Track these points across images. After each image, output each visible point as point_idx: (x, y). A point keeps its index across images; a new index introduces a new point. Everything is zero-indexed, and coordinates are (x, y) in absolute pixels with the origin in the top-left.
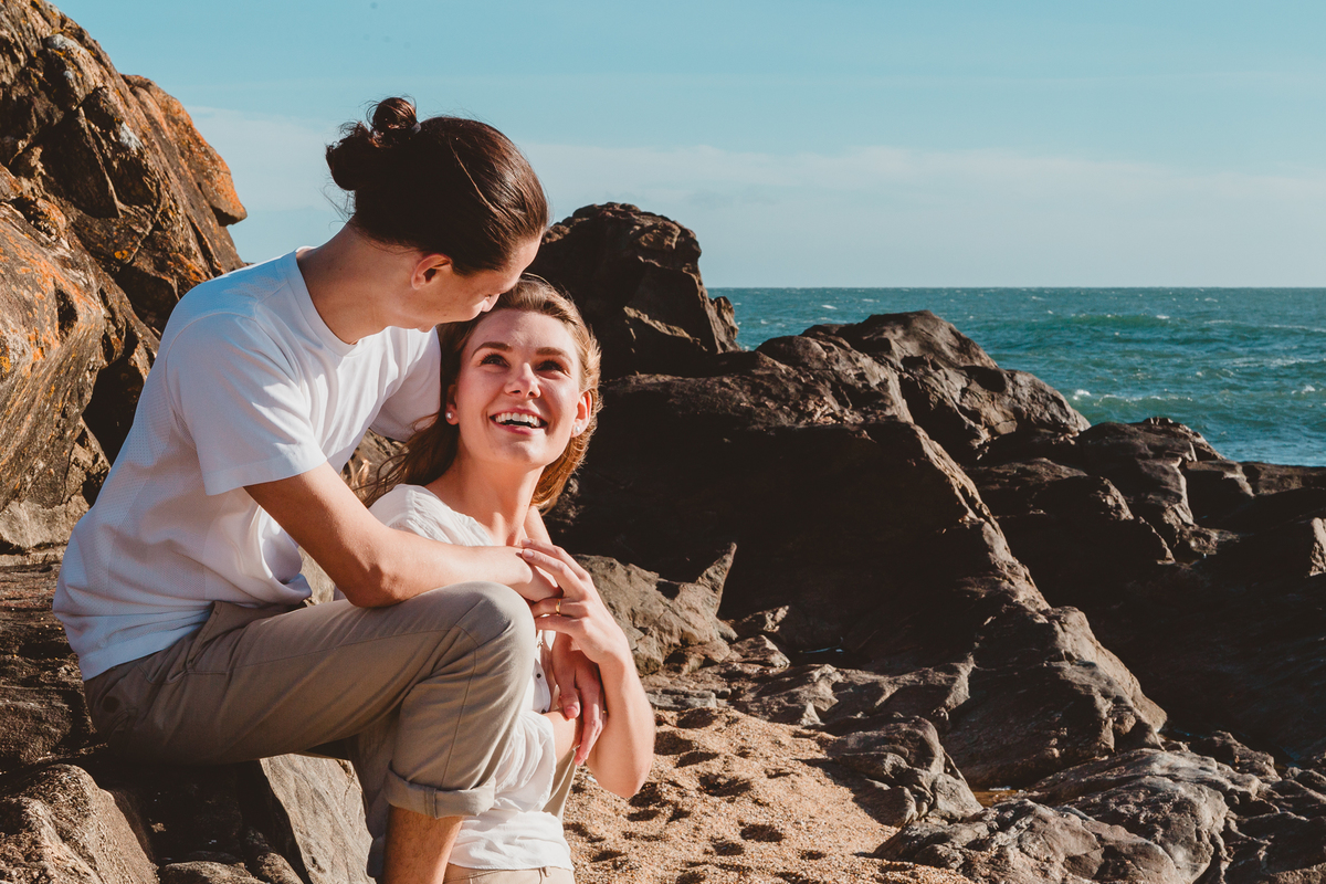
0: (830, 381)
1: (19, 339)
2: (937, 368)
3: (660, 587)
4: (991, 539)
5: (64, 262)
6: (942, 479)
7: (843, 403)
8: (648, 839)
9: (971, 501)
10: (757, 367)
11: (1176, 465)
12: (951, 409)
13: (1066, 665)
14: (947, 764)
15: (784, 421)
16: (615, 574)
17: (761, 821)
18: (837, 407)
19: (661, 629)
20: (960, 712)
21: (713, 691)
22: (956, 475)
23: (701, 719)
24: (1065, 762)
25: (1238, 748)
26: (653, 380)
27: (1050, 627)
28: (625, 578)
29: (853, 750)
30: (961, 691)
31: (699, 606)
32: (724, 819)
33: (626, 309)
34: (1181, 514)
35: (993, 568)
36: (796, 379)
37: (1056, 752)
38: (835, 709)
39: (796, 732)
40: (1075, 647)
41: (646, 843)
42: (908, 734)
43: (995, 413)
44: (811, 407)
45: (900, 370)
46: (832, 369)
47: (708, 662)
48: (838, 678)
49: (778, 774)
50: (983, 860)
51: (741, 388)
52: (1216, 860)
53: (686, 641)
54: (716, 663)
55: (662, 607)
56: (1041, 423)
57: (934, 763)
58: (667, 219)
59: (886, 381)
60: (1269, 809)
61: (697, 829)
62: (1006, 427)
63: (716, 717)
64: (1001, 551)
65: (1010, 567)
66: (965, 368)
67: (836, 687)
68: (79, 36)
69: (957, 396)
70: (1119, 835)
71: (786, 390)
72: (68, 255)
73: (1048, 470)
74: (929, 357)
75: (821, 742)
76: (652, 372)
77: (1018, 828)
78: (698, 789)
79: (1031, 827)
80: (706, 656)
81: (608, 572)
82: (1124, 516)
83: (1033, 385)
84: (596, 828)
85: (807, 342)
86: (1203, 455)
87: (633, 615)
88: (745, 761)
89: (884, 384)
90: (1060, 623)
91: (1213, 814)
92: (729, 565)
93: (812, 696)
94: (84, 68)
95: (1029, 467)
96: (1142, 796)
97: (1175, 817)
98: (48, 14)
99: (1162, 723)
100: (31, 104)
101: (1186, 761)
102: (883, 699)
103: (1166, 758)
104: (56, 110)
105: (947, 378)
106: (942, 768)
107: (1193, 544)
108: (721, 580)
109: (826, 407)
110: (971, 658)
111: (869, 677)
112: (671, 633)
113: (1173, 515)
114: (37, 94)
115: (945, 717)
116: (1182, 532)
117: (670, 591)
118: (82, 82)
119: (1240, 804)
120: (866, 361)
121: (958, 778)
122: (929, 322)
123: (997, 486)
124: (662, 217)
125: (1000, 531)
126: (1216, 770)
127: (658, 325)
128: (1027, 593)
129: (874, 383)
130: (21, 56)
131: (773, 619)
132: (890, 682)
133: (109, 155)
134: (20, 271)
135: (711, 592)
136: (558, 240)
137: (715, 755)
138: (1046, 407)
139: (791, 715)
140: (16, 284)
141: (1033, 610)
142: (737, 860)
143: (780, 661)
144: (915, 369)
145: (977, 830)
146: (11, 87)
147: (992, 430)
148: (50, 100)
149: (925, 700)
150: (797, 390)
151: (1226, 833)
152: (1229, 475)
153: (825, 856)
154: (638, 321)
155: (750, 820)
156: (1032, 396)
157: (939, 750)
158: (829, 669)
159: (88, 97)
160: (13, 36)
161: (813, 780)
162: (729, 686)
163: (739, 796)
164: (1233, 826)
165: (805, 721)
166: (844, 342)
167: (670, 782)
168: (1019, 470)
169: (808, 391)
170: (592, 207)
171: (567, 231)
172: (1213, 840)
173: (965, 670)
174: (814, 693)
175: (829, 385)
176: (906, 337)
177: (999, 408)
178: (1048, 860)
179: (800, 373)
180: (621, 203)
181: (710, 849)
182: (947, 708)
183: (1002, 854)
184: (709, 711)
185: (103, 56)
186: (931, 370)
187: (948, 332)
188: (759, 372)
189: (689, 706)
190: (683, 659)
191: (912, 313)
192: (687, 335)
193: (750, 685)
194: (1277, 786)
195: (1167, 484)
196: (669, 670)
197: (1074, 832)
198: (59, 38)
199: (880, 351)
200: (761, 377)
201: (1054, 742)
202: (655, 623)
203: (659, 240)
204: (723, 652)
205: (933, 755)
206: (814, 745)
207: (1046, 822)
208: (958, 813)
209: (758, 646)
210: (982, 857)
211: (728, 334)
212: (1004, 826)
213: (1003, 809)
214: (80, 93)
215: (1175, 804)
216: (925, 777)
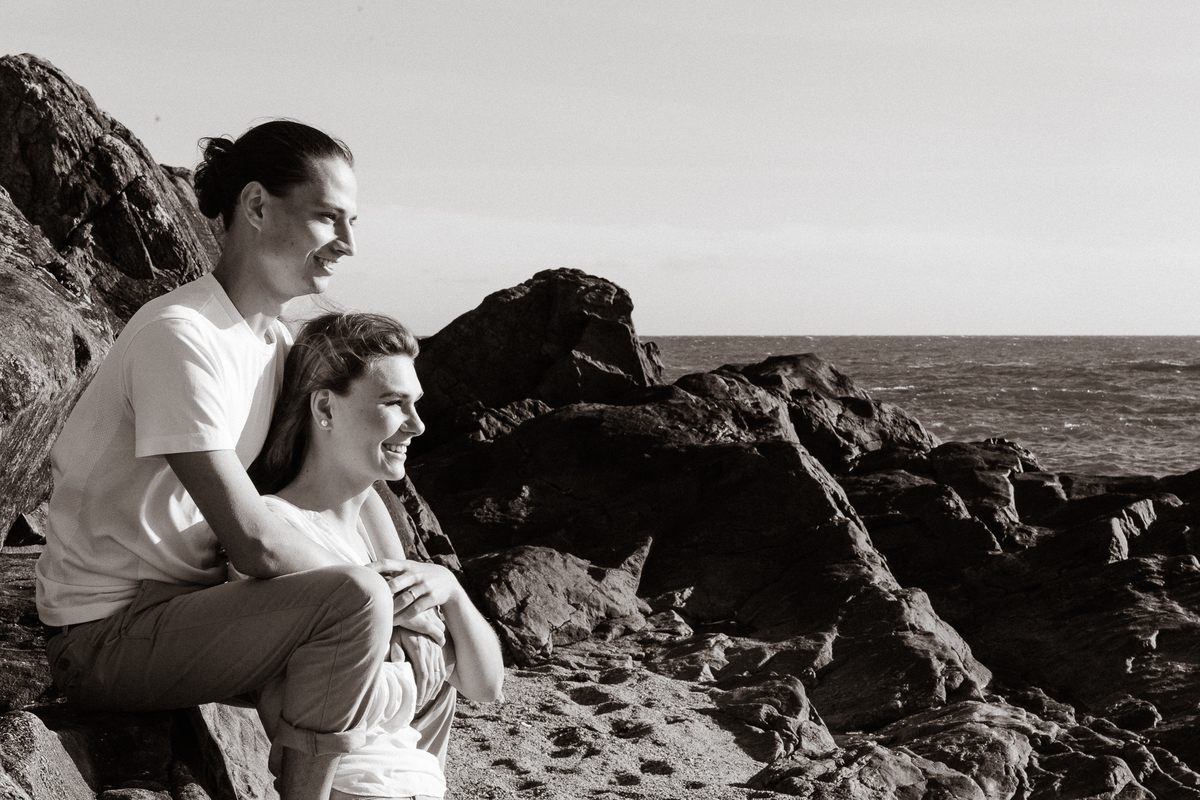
0: (731, 409)
1: (39, 374)
2: (818, 398)
3: (591, 572)
4: (854, 533)
5: (85, 313)
6: (816, 487)
7: (741, 426)
8: (565, 772)
9: (841, 504)
10: (671, 398)
11: (1006, 476)
12: (829, 431)
13: (910, 635)
14: (812, 713)
15: (693, 440)
16: (553, 561)
17: (658, 758)
18: (735, 429)
19: (590, 605)
20: (825, 672)
21: (631, 654)
22: (829, 483)
23: (617, 676)
24: (907, 711)
25: (1047, 700)
26: (591, 408)
27: (898, 604)
28: (562, 565)
29: (737, 702)
30: (827, 654)
31: (621, 587)
32: (627, 757)
33: (574, 352)
34: (1009, 515)
35: (856, 557)
36: (704, 407)
37: (899, 703)
38: (726, 669)
39: (693, 687)
40: (918, 620)
41: (563, 775)
42: (781, 689)
43: (864, 435)
44: (715, 430)
45: (789, 400)
46: (733, 400)
47: (628, 631)
48: (730, 644)
49: (676, 720)
50: (830, 789)
51: (660, 414)
52: (1021, 789)
53: (611, 614)
54: (634, 632)
55: (591, 587)
56: (901, 442)
57: (801, 712)
58: (607, 281)
59: (777, 408)
60: (1064, 749)
61: (605, 764)
62: (873, 445)
63: (630, 675)
64: (863, 542)
65: (870, 556)
66: (841, 399)
67: (728, 651)
68: (126, 135)
69: (834, 421)
70: (942, 770)
71: (695, 416)
72: (89, 308)
73: (903, 479)
74: (811, 391)
75: (713, 695)
76: (590, 401)
77: (859, 764)
78: (610, 732)
79: (870, 763)
80: (626, 626)
81: (548, 560)
82: (963, 516)
83: (895, 412)
84: (524, 763)
85: (714, 378)
86: (1029, 467)
87: (568, 594)
88: (649, 710)
89: (775, 412)
90: (907, 601)
91: (1019, 753)
92: (646, 554)
93: (708, 658)
94: (127, 161)
95: (889, 477)
96: (963, 738)
97: (989, 756)
98: (101, 119)
99: (988, 680)
100: (84, 189)
101: (1001, 711)
102: (764, 661)
103: (986, 708)
104: (104, 193)
105: (826, 407)
106: (808, 716)
107: (1018, 538)
108: (640, 566)
109: (726, 429)
110: (835, 629)
111: (753, 643)
112: (598, 609)
113: (1003, 515)
114: (89, 182)
115: (813, 675)
116: (1009, 529)
117: (598, 575)
118: (125, 171)
119: (1042, 745)
120: (760, 393)
121: (819, 724)
122: (813, 363)
123: (864, 492)
124: (602, 279)
125: (864, 528)
126: (1025, 718)
127: (599, 364)
128: (882, 576)
129: (767, 411)
130: (77, 152)
131: (681, 597)
132: (770, 648)
133: (146, 230)
134: (44, 320)
135: (631, 576)
136: (521, 298)
137: (626, 705)
138: (905, 430)
139: (691, 674)
140: (39, 330)
141: (886, 590)
142: (633, 789)
143: (685, 630)
144: (800, 399)
145: (827, 765)
146: (68, 177)
147: (862, 447)
148: (100, 186)
149: (796, 661)
150: (704, 416)
151: (1030, 769)
152: (1049, 484)
153: (705, 786)
154: (583, 361)
155: (648, 757)
156: (894, 421)
157: (805, 701)
158: (723, 637)
159: (130, 184)
160: (70, 136)
161: (703, 726)
162: (644, 651)
163: (642, 738)
164: (1036, 763)
165: (701, 679)
166: (744, 378)
167: (587, 727)
168: (881, 479)
169: (713, 416)
170: (548, 271)
171: (528, 290)
172: (1018, 774)
173: (830, 639)
174: (710, 656)
175: (730, 412)
176: (795, 374)
177: (868, 431)
178: (882, 790)
179: (707, 402)
180: (571, 268)
181: (614, 780)
182: (815, 668)
183: (845, 785)
184: (625, 670)
185: (144, 152)
186: (814, 400)
187: (828, 370)
188: (674, 402)
189: (610, 666)
190: (608, 629)
191: (800, 355)
192: (622, 373)
193: (660, 650)
194: (1074, 732)
195: (998, 491)
196: (596, 637)
197: (905, 768)
198: (108, 138)
199: (773, 385)
200: (676, 405)
201: (898, 695)
202: (586, 600)
203: (600, 298)
204: (640, 623)
205: (800, 706)
206: (707, 697)
207: (882, 759)
208: (818, 752)
209: (668, 619)
210: (829, 787)
211: (655, 371)
212: (849, 762)
213: (849, 749)
214: (123, 181)
215: (989, 745)
216: (793, 723)
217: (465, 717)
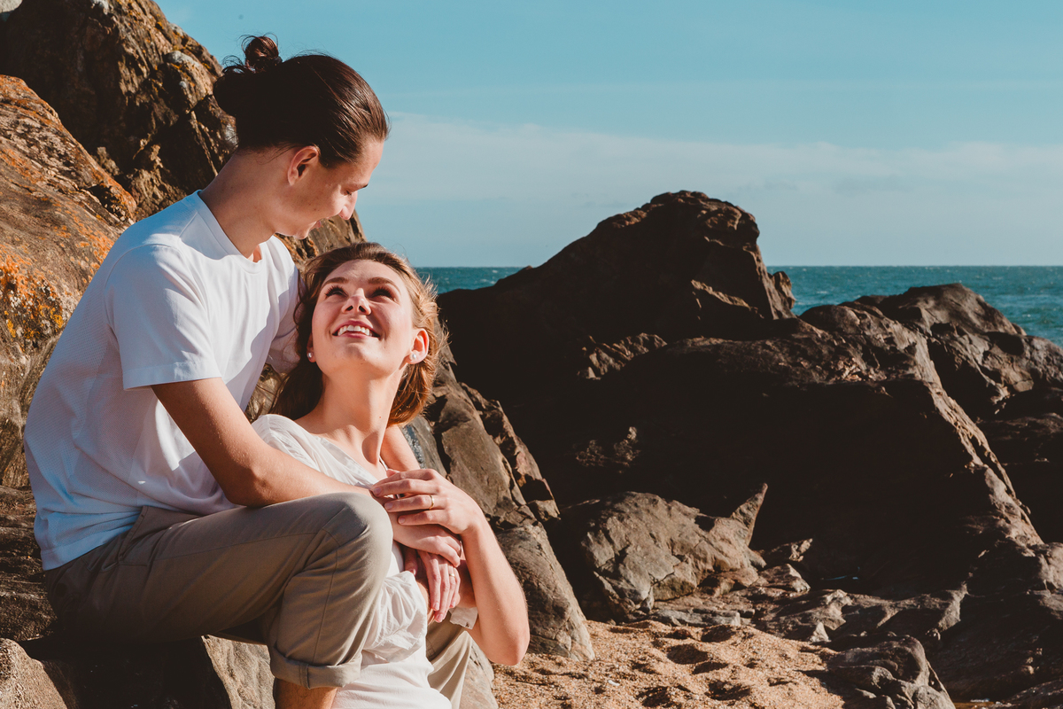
0: (862, 344)
2: (962, 334)
3: (698, 520)
4: (992, 482)
6: (950, 431)
7: (871, 363)
9: (980, 450)
10: (796, 332)
12: (974, 370)
13: (1047, 594)
14: (931, 678)
15: (816, 378)
16: (657, 508)
18: (863, 367)
19: (697, 557)
20: (950, 633)
21: (739, 611)
22: (967, 427)
23: (719, 634)
24: (1039, 678)
26: (707, 343)
27: (1035, 561)
28: (666, 513)
29: (848, 664)
30: (954, 613)
31: (731, 537)
33: (693, 282)
35: (992, 508)
36: (830, 343)
37: (1031, 669)
38: (842, 628)
39: (803, 647)
40: (1057, 577)
42: (898, 651)
43: (1013, 374)
44: (841, 367)
45: (928, 335)
46: (864, 334)
47: (737, 586)
48: (848, 601)
49: (780, 682)
51: (781, 350)
53: (719, 567)
54: (745, 587)
55: (697, 537)
56: (1055, 382)
57: (920, 676)
58: (731, 205)
59: (914, 344)
62: (1023, 386)
63: (734, 633)
64: (1002, 492)
65: (1009, 507)
66: (988, 334)
67: (845, 609)
69: (979, 358)
71: (820, 352)
73: (1054, 423)
74: (954, 325)
75: (824, 657)
76: (706, 335)
78: (706, 694)
80: (736, 581)
81: (651, 507)
83: (1049, 348)
85: (844, 311)
87: (672, 544)
88: (751, 671)
89: (911, 349)
90: (1046, 557)
92: (760, 502)
93: (823, 616)
94: (197, 79)
95: (1039, 421)
102: (884, 620)
104: (172, 112)
105: (971, 342)
106: (927, 681)
108: (753, 516)
109: (854, 366)
110: (965, 586)
111: (874, 601)
112: (705, 561)
114: (156, 101)
115: (937, 636)
117: (706, 524)
118: (195, 90)
120: (895, 327)
121: (939, 690)
122: (959, 294)
124: (726, 203)
125: (1005, 478)
127: (721, 296)
128: (1021, 530)
129: (902, 347)
130: (144, 70)
131: (798, 550)
132: (891, 606)
133: (216, 151)
135: (743, 526)
136: (636, 223)
137: (726, 665)
139: (803, 633)
140: (74, 256)
141: (1023, 545)
143: (801, 586)
144: (942, 334)
146: (135, 96)
147: (1011, 388)
148: (168, 105)
149: (919, 623)
150: (830, 352)
154: (705, 292)
156: (1047, 358)
157: (925, 665)
158: (840, 593)
159: (198, 103)
160: (138, 52)
161: (808, 689)
162: (754, 608)
163: (739, 700)
165: (814, 639)
166: (878, 311)
167: (680, 687)
168: (1030, 423)
169: (841, 353)
170: (669, 193)
171: (644, 215)
173: (958, 598)
174: (825, 614)
175: (860, 348)
176: (937, 307)
177: (1018, 370)
179: (835, 338)
180: (692, 191)
182: (940, 629)
184: (729, 627)
186: (957, 335)
187: (975, 302)
188: (797, 336)
189: (715, 623)
190: (716, 584)
191: (944, 286)
192: (746, 305)
193: (772, 607)
196: (703, 592)
198: (177, 55)
199: (911, 319)
200: (799, 340)
201: (1030, 660)
202: (692, 552)
203: (723, 223)
204: (752, 578)
205: (919, 669)
206: (817, 659)
209: (783, 573)
211: (784, 303)
214: (193, 100)
216: (908, 688)
217: (550, 673)
